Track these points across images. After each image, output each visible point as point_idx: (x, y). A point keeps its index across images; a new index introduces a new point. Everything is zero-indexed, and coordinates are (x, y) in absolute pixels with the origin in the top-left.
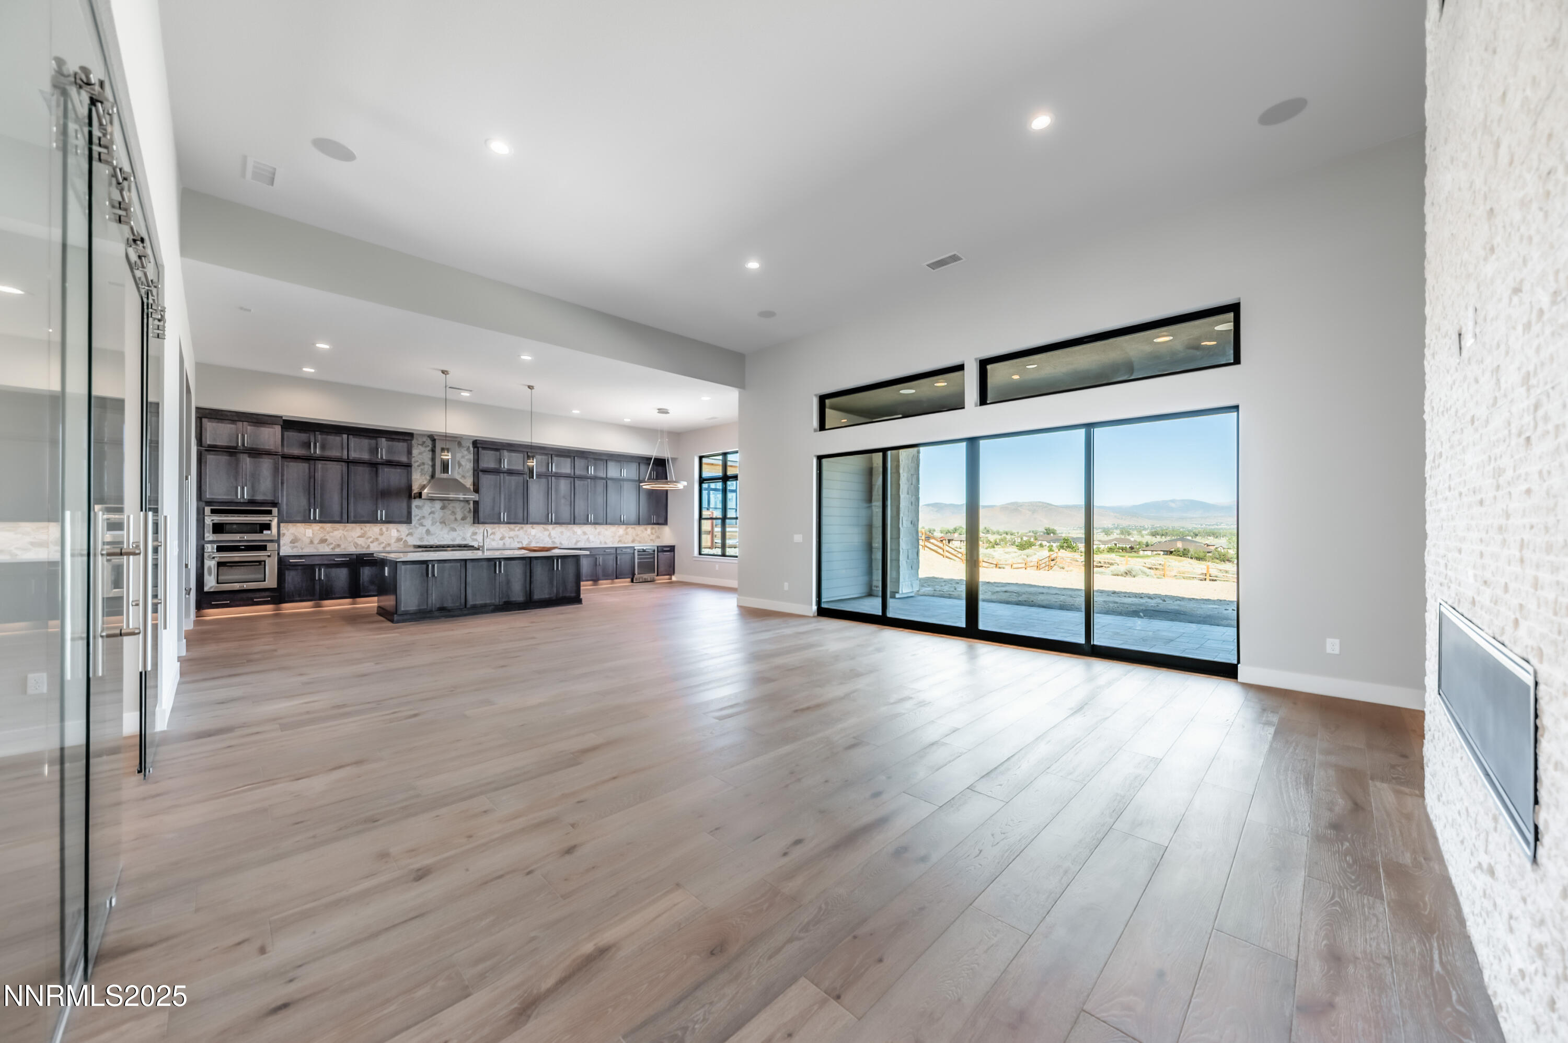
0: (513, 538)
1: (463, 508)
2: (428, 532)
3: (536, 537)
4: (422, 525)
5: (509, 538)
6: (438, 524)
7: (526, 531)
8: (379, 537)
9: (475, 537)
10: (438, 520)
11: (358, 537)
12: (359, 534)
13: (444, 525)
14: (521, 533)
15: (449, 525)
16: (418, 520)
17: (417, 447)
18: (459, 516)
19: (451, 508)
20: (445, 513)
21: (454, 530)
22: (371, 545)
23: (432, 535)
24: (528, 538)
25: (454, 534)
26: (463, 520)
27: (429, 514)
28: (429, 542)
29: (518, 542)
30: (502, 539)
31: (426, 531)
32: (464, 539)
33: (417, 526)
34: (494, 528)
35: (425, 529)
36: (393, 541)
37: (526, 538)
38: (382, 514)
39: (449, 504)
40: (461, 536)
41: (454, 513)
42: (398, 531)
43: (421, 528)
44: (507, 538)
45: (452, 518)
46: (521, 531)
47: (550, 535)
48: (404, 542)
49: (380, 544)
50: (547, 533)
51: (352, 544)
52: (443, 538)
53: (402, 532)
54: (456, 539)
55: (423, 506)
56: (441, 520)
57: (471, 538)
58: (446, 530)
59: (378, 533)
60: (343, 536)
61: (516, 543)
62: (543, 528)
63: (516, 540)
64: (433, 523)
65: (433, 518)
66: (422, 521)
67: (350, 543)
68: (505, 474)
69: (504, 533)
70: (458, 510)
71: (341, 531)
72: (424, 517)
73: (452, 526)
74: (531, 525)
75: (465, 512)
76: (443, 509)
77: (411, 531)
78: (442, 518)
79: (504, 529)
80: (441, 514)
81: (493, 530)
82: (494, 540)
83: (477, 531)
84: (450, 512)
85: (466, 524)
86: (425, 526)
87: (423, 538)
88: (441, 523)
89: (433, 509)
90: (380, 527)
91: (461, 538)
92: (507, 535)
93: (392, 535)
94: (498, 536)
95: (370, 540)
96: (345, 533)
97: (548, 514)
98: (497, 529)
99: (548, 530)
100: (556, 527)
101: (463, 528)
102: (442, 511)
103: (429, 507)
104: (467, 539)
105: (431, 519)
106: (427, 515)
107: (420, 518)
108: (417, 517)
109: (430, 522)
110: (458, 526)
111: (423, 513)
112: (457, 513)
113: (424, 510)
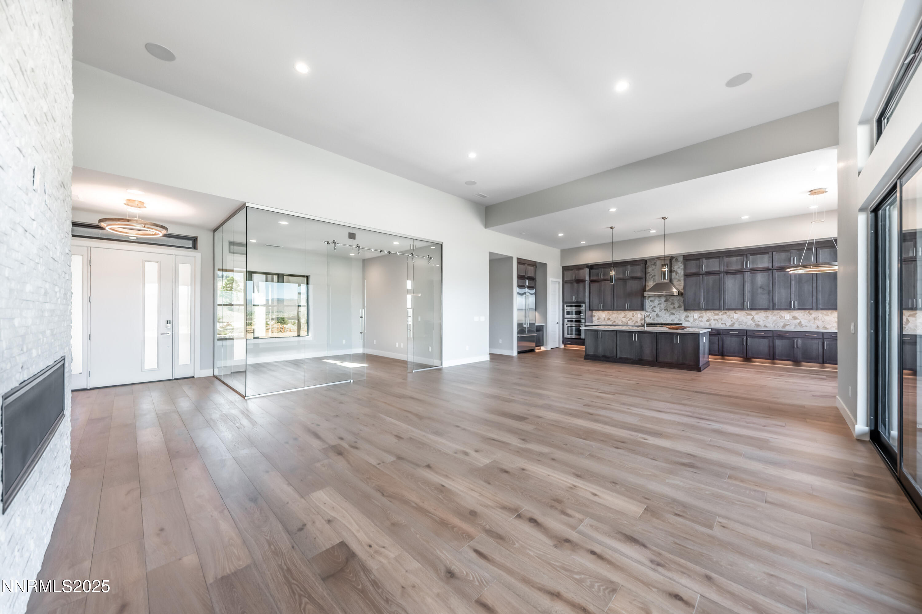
0: (717, 320)
1: (679, 300)
2: (657, 315)
3: (739, 320)
4: (654, 311)
5: (714, 320)
6: (663, 310)
7: (729, 315)
8: (632, 318)
9: (687, 319)
10: (663, 308)
11: (623, 317)
12: (623, 316)
14: (725, 317)
15: (670, 311)
16: (652, 308)
17: (651, 266)
18: (676, 305)
19: (671, 301)
20: (667, 303)
21: (673, 314)
22: (628, 322)
23: (660, 317)
24: (732, 321)
25: (673, 317)
26: (679, 308)
27: (658, 305)
28: (658, 321)
29: (722, 324)
30: (708, 321)
31: (656, 315)
32: (680, 320)
33: (651, 312)
34: (702, 313)
36: (639, 320)
37: (730, 321)
38: (628, 305)
39: (670, 298)
40: (677, 318)
41: (673, 304)
42: (641, 314)
43: (653, 313)
44: (712, 321)
45: (672, 306)
46: (725, 315)
47: (753, 319)
49: (632, 321)
50: (750, 317)
52: (666, 319)
53: (643, 315)
54: (674, 320)
55: (654, 300)
56: (665, 308)
57: (684, 319)
58: (668, 314)
59: (632, 316)
60: (616, 317)
61: (720, 324)
62: (746, 313)
63: (720, 322)
64: (660, 310)
65: (660, 307)
66: (653, 309)
67: (619, 320)
68: (704, 275)
69: (709, 316)
70: (676, 301)
71: (616, 315)
72: (655, 307)
73: (672, 311)
74: (734, 311)
75: (681, 303)
76: (666, 302)
78: (665, 307)
79: (711, 314)
80: (665, 305)
81: (701, 315)
82: (701, 321)
83: (689, 315)
84: (670, 303)
85: (681, 310)
86: (656, 312)
87: (654, 319)
88: (665, 310)
89: (660, 302)
90: (632, 313)
92: (712, 318)
93: (638, 317)
94: (705, 318)
95: (628, 319)
96: (617, 315)
97: (744, 302)
98: (704, 313)
99: (751, 315)
100: (760, 312)
101: (679, 313)
102: (665, 302)
103: (658, 300)
104: (682, 320)
105: (659, 308)
106: (656, 306)
107: (651, 307)
108: (650, 306)
109: (658, 310)
110: (676, 312)
111: (655, 304)
112: (675, 303)
113: (655, 303)
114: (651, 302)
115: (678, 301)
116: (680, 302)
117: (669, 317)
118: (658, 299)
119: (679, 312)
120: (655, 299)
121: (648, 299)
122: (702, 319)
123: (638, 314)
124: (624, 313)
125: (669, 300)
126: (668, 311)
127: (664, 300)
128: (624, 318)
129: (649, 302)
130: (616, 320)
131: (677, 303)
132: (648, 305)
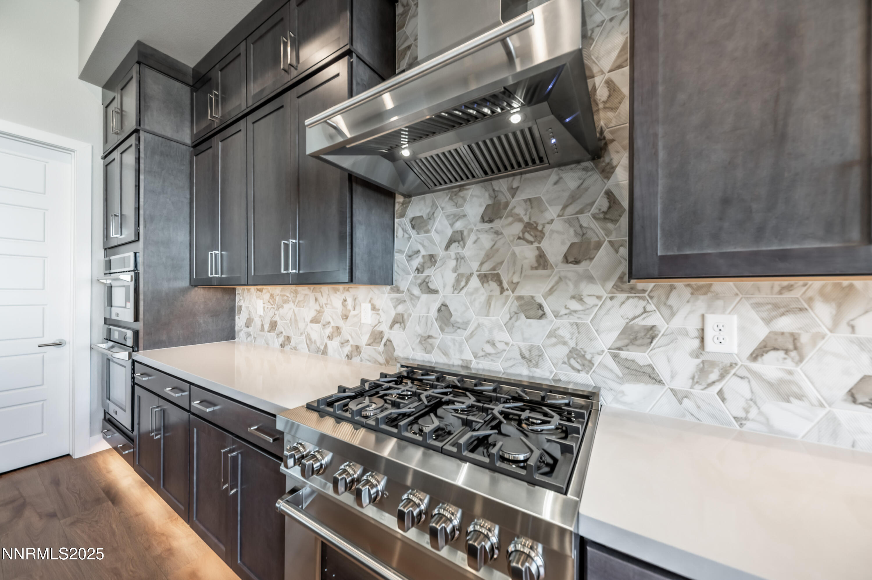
1: (573, 198)
6: (475, 282)
8: (341, 323)
10: (475, 266)
11: (312, 322)
12: (312, 314)
13: (494, 285)
15: (514, 286)
19: (520, 211)
20: (497, 233)
22: (329, 343)
23: (457, 327)
26: (577, 262)
28: (446, 354)
31: (439, 310)
33: (416, 291)
35: (437, 305)
36: (365, 339)
39: (514, 191)
40: (565, 343)
43: (425, 297)
48: (385, 345)
51: (304, 337)
53: (380, 312)
55: (431, 216)
56: (486, 268)
57: (615, 357)
59: (340, 314)
60: (293, 316)
65: (459, 259)
66: (425, 274)
70: (552, 212)
71: (291, 305)
72: (432, 259)
75: (586, 220)
76: (491, 221)
77: (400, 309)
78: (488, 257)
80: (486, 241)
84: (517, 228)
85: (590, 279)
86: (436, 292)
87: (429, 337)
88: (484, 278)
89: (459, 225)
90: (343, 297)
91: (565, 350)
93: (363, 321)
96: (296, 309)
101: (574, 305)
102: (487, 226)
103: (448, 217)
104: (597, 360)
105: (453, 263)
106: (440, 252)
107: (416, 262)
108: (410, 257)
109: (451, 277)
110: (551, 291)
111: (432, 241)
112: (548, 228)
113: (433, 233)
114: (413, 233)
115: (565, 208)
116: (581, 212)
117: (509, 327)
118: (451, 209)
119: (579, 299)
120: (434, 206)
121: (402, 216)
122: (789, 365)
123: (363, 305)
124: (316, 300)
125: (507, 204)
126: (502, 290)
127: (482, 210)
128: (314, 325)
129: (405, 231)
130: (291, 334)
131: (558, 225)
132: (400, 251)
